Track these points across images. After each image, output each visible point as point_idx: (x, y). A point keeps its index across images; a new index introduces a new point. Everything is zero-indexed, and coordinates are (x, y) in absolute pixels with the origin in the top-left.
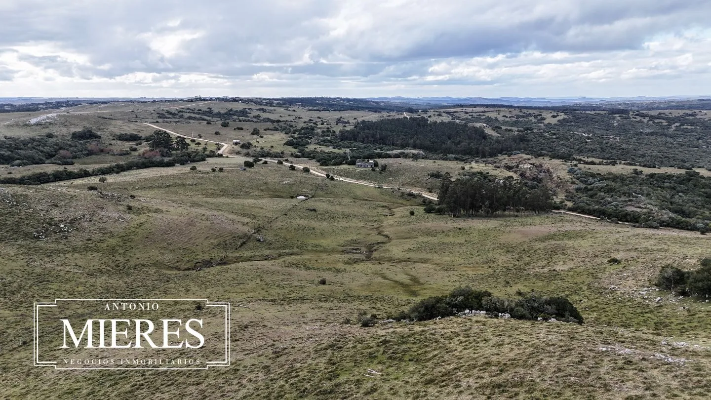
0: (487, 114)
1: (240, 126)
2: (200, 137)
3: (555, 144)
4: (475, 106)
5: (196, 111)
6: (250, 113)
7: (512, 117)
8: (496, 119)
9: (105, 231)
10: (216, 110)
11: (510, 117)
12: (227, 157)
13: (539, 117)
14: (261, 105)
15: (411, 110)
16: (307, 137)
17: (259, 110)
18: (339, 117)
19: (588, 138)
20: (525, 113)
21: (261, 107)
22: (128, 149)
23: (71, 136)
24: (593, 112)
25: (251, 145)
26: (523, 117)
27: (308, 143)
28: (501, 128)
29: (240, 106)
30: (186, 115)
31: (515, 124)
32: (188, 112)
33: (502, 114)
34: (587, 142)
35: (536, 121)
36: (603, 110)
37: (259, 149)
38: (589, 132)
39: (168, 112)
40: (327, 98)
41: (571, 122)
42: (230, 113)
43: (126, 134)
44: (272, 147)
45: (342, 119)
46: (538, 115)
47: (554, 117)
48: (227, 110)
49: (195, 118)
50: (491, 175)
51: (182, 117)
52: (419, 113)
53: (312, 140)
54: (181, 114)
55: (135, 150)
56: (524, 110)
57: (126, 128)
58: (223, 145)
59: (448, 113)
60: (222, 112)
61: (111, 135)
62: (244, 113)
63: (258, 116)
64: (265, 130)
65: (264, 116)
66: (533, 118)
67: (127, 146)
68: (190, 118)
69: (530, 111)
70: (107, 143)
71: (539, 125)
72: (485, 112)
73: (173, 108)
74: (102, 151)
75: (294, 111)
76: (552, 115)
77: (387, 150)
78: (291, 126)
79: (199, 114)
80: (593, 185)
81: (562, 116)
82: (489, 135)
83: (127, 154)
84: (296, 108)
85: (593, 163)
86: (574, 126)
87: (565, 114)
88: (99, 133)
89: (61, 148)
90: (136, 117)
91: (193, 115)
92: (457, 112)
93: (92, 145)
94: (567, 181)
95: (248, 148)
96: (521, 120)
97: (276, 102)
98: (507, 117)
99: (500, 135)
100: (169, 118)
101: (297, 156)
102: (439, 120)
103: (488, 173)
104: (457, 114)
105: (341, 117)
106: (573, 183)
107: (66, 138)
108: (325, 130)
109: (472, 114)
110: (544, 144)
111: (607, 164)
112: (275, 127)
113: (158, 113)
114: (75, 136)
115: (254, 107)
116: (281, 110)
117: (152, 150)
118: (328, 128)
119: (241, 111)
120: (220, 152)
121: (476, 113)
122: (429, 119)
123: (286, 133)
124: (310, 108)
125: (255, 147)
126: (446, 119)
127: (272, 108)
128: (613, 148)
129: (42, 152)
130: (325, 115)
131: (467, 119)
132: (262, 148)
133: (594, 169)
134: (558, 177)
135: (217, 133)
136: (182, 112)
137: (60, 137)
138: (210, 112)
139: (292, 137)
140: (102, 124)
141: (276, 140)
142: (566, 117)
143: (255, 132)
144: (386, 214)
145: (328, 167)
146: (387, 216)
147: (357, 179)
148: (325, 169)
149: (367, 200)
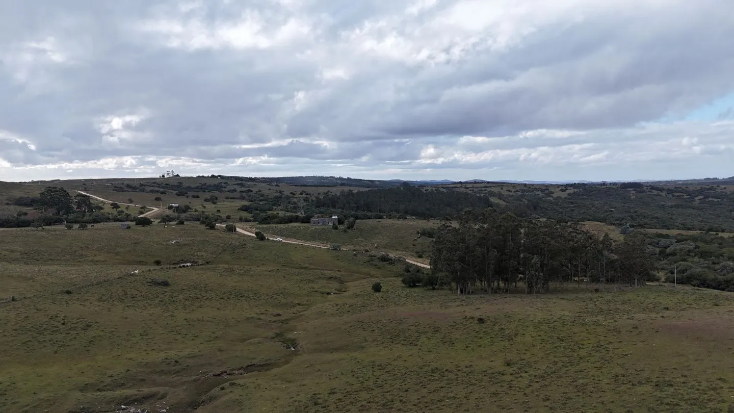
44: (219, 211)
64: (225, 198)
141: (230, 206)
144: (328, 290)
145: (268, 226)
146: (328, 294)
147: (306, 240)
148: (263, 228)
149: (306, 268)
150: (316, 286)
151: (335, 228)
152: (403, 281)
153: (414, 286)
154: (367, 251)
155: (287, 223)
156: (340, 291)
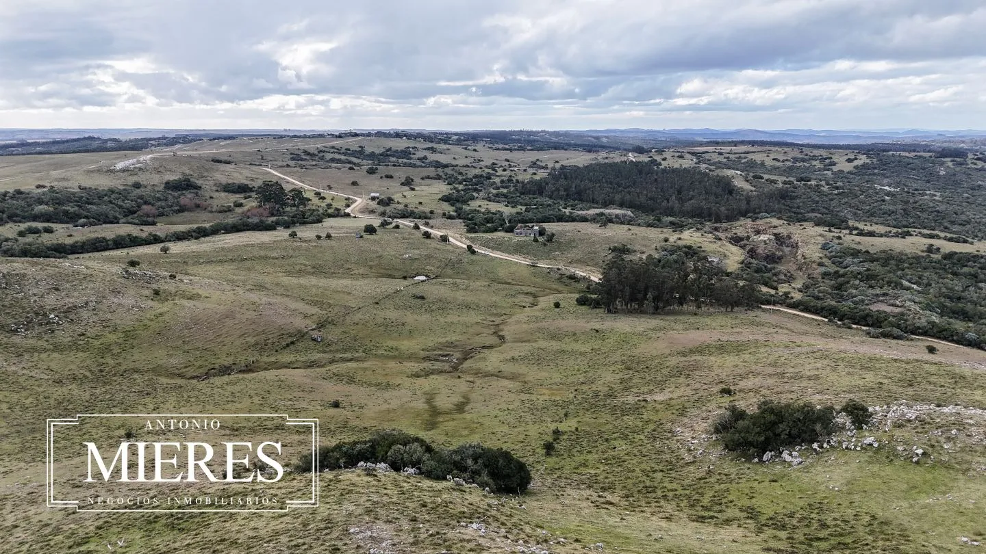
0: (750, 156)
1: (389, 174)
2: (330, 188)
3: (834, 203)
4: (735, 144)
5: (343, 151)
6: (415, 154)
7: (787, 160)
8: (763, 164)
9: (108, 324)
10: (368, 150)
11: (783, 161)
12: (355, 217)
13: (827, 161)
14: (432, 142)
15: (639, 150)
16: (475, 190)
17: (428, 149)
18: (534, 160)
19: (888, 194)
20: (807, 155)
21: (430, 145)
22: (232, 205)
23: (163, 186)
24: (912, 154)
25: (393, 200)
26: (803, 160)
27: (473, 198)
28: (762, 178)
29: (401, 144)
30: (329, 156)
31: (789, 171)
32: (332, 153)
33: (772, 156)
34: (884, 201)
35: (822, 167)
36: (929, 152)
37: (401, 207)
38: (898, 184)
39: (306, 152)
40: (527, 132)
41: (875, 168)
42: (388, 154)
43: (234, 183)
44: (420, 203)
45: (538, 163)
46: (826, 159)
47: (849, 161)
48: (384, 150)
49: (339, 161)
50: (703, 251)
51: (322, 158)
52: (651, 154)
53: (481, 193)
54: (321, 154)
55: (241, 205)
56: (806, 150)
57: (235, 175)
58: (356, 201)
59: (693, 154)
60: (377, 152)
61: (215, 185)
62: (406, 153)
63: (425, 158)
64: (422, 179)
65: (433, 157)
66: (818, 162)
67: (230, 199)
68: (333, 160)
69: (816, 152)
70: (208, 195)
71: (825, 172)
72: (748, 153)
73: (312, 146)
74: (198, 206)
75: (475, 150)
76: (847, 157)
77: (581, 209)
78: (460, 173)
79: (345, 154)
80: (847, 269)
81: (863, 160)
82: (739, 188)
83: (229, 210)
84: (479, 146)
85: (871, 234)
86: (878, 174)
87: (868, 157)
88: (199, 182)
89: (146, 203)
90: (262, 159)
91: (337, 156)
92: (708, 152)
93: (187, 198)
94: (814, 262)
95: (388, 204)
96: (798, 164)
97: (455, 137)
98: (779, 161)
99: (753, 189)
100: (305, 160)
101: (450, 217)
102: (676, 164)
103: (700, 247)
104: (707, 156)
105: (538, 160)
106: (821, 264)
107: (156, 189)
108: (505, 179)
109: (728, 155)
110: (818, 202)
111: (896, 235)
112: (438, 175)
113: (291, 154)
114: (169, 186)
115: (421, 145)
116: (458, 149)
117: (260, 206)
118: (510, 176)
119: (402, 151)
120: (348, 210)
121: (735, 153)
122: (663, 162)
123: (449, 184)
124: (501, 146)
125: (398, 203)
126: (688, 163)
127: (446, 147)
128: (923, 211)
129: (120, 207)
130: (516, 156)
131: (720, 162)
132: (406, 206)
133: (867, 243)
134: (803, 256)
135: (354, 184)
136: (324, 152)
137: (149, 187)
138: (360, 153)
139: (455, 188)
140: (207, 170)
141: (430, 193)
142: (868, 161)
143: (408, 182)
144: (524, 304)
145: (476, 235)
146: (524, 307)
147: (510, 253)
148: (471, 238)
149: (509, 284)
150: (516, 301)
151: (536, 240)
152: (577, 300)
153: (584, 304)
154: (559, 269)
155: (493, 232)
156: (533, 305)
